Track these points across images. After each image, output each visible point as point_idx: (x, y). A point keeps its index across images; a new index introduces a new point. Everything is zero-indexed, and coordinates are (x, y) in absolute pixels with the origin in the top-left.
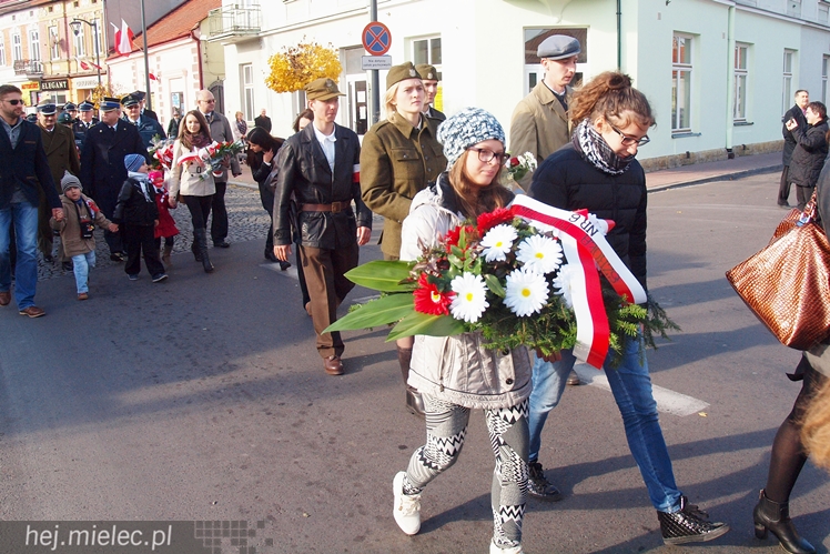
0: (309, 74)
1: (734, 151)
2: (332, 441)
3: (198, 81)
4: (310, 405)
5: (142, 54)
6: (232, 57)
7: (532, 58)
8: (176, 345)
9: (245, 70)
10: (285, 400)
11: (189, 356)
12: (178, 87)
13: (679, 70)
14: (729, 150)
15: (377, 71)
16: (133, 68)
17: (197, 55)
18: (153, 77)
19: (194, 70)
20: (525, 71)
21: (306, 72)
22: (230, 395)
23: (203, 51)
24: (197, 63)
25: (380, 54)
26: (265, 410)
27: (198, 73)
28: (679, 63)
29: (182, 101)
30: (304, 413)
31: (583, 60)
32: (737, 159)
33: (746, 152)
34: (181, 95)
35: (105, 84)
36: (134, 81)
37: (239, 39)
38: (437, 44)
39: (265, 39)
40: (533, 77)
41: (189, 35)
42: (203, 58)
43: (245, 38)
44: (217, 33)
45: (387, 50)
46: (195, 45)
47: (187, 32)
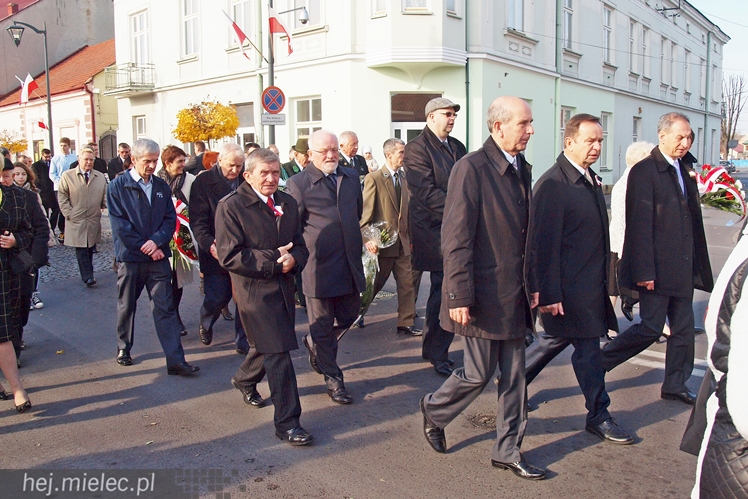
0: (213, 127)
3: (91, 130)
6: (125, 110)
9: (139, 122)
15: (273, 126)
17: (89, 106)
19: (86, 121)
20: (391, 128)
23: (96, 103)
24: (90, 114)
25: (276, 113)
27: (90, 123)
37: (134, 93)
38: (317, 103)
39: (159, 94)
40: (398, 133)
41: (82, 88)
42: (96, 109)
43: (140, 93)
44: (112, 88)
45: (281, 109)
46: (88, 97)
47: (80, 86)
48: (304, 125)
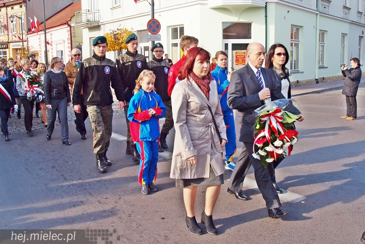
0: (122, 43)
1: (319, 80)
2: (130, 215)
3: (70, 45)
4: (120, 198)
5: (43, 32)
6: (86, 34)
7: (226, 37)
8: (57, 170)
10: (108, 196)
11: (63, 175)
12: (60, 48)
13: (294, 42)
14: (316, 80)
15: (154, 41)
16: (39, 39)
17: (69, 33)
18: (48, 43)
19: (68, 40)
20: (223, 42)
21: (120, 41)
22: (82, 194)
23: (72, 31)
24: (70, 37)
25: (156, 34)
26: (98, 201)
27: (70, 41)
28: (294, 40)
29: (62, 55)
30: (117, 202)
31: (250, 38)
32: (320, 84)
33: (324, 80)
34: (62, 52)
35: (25, 46)
36: (40, 45)
37: (90, 26)
38: (182, 29)
39: (102, 26)
40: (226, 45)
41: (66, 24)
42: (73, 35)
43: (92, 25)
44: (79, 23)
45: (159, 32)
46: (69, 28)
47: (65, 22)
48: (175, 41)
